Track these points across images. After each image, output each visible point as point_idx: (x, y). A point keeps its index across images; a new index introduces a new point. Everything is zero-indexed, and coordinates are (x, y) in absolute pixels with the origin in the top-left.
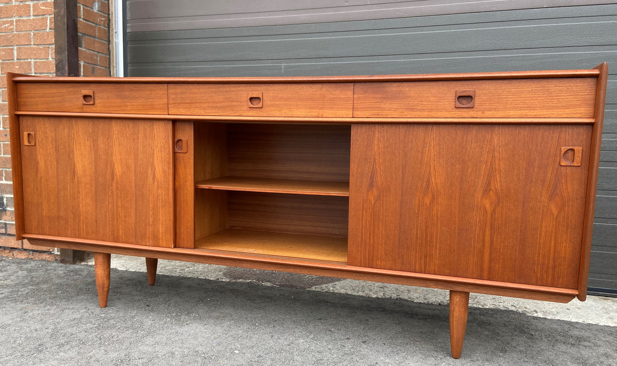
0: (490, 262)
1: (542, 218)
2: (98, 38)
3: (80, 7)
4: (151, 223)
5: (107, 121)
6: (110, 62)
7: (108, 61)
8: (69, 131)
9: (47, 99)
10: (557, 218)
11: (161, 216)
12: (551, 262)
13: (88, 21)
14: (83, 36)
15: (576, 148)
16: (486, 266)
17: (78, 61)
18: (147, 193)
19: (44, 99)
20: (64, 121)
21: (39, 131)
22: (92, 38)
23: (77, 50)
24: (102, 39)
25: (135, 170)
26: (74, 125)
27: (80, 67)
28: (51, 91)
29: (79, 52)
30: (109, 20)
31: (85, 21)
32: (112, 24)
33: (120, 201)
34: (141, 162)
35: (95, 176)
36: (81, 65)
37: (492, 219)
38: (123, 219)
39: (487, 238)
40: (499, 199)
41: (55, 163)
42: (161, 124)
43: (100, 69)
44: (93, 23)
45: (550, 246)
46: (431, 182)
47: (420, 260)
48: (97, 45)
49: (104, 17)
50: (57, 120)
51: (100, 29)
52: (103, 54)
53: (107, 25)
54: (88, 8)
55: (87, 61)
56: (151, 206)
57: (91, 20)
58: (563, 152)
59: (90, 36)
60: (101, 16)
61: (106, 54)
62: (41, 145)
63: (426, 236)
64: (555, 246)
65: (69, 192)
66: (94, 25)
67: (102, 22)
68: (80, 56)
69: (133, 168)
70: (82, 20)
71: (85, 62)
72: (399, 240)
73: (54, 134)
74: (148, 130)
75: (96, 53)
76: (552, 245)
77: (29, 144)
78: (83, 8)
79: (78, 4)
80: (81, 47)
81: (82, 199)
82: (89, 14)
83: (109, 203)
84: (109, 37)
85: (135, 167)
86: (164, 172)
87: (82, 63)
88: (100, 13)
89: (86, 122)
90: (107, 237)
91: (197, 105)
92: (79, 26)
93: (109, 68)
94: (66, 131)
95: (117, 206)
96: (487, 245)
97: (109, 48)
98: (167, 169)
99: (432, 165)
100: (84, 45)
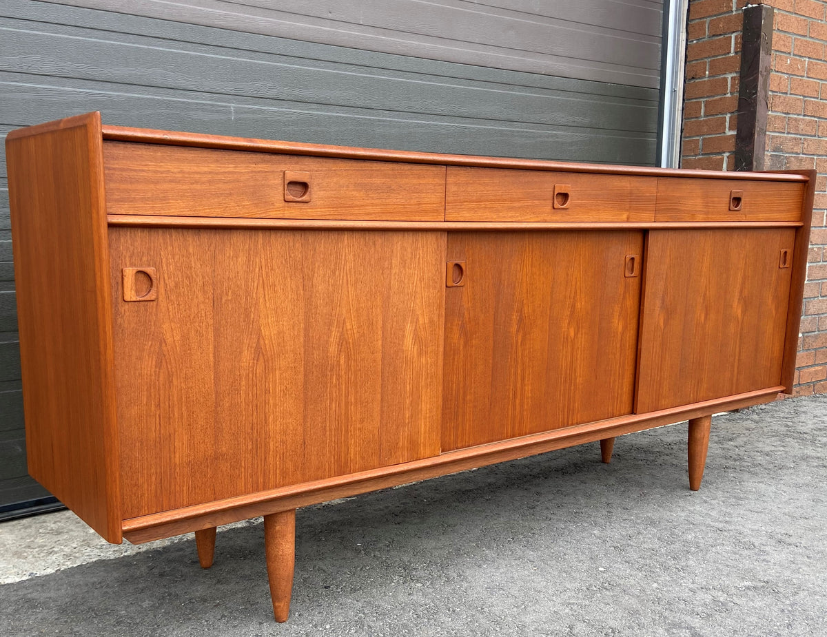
0: (737, 374)
1: (767, 320)
4: (407, 421)
5: (334, 236)
8: (249, 261)
9: (194, 186)
10: (775, 319)
11: (423, 404)
12: (769, 363)
15: (788, 250)
16: (735, 379)
18: (402, 366)
19: (185, 187)
20: (237, 238)
21: (168, 265)
25: (383, 326)
26: (260, 246)
28: (206, 169)
33: (353, 392)
34: (395, 310)
35: (305, 352)
37: (741, 329)
38: (358, 426)
39: (737, 350)
40: (746, 305)
41: (211, 335)
42: (431, 238)
45: (770, 349)
47: (694, 387)
50: (217, 238)
56: (408, 388)
62: (173, 297)
63: (700, 360)
64: (772, 347)
65: (243, 396)
69: (380, 323)
73: (209, 269)
74: (409, 250)
77: (138, 299)
81: (275, 405)
83: (331, 400)
85: (383, 324)
86: (431, 322)
89: (288, 238)
90: (325, 470)
91: (489, 204)
94: (242, 259)
95: (347, 403)
98: (436, 319)
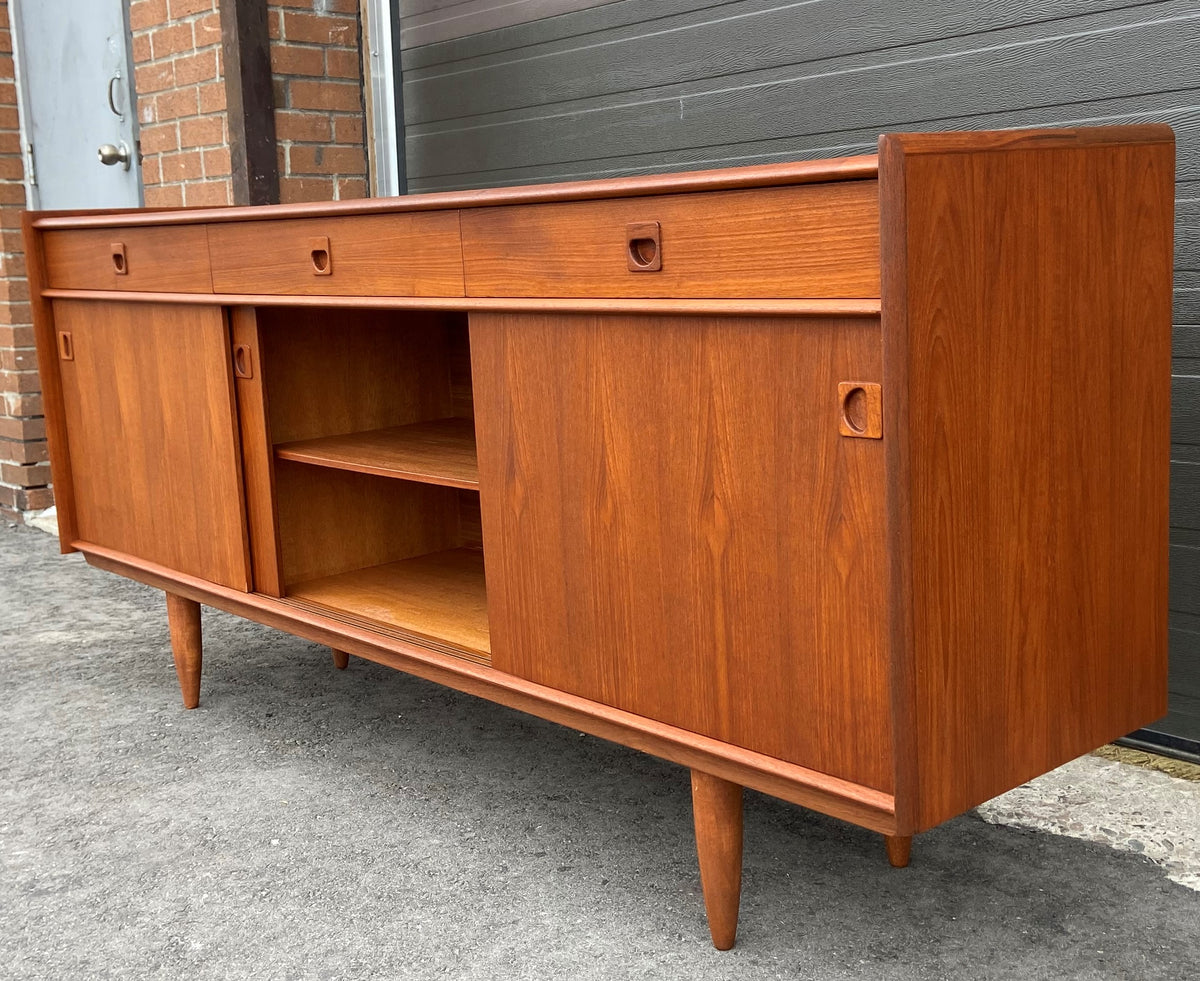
0: (731, 694)
1: (819, 582)
2: (331, 79)
3: (277, 15)
4: (215, 533)
6: (364, 128)
7: (359, 128)
8: (107, 330)
9: (77, 263)
10: (847, 585)
11: (226, 518)
12: (848, 714)
13: (301, 43)
14: (286, 82)
15: (867, 386)
16: (723, 704)
17: (274, 141)
18: (205, 466)
21: (75, 331)
22: (313, 82)
23: (271, 117)
24: (341, 79)
25: (186, 415)
27: (283, 155)
28: (80, 248)
29: (278, 122)
30: (360, 27)
31: (291, 46)
32: (366, 37)
33: (175, 481)
34: (193, 397)
35: (143, 426)
36: (283, 149)
37: (723, 578)
38: (183, 521)
39: (720, 629)
40: (731, 522)
41: (98, 396)
42: (210, 315)
43: (338, 151)
44: (315, 44)
45: (841, 665)
46: (607, 467)
47: (607, 672)
48: (327, 96)
49: (346, 23)
51: (335, 55)
52: (347, 112)
53: (355, 42)
54: (299, 13)
55: (300, 137)
56: (212, 495)
57: (309, 38)
58: (842, 398)
59: (308, 77)
60: (335, 23)
61: (354, 113)
62: (79, 359)
64: (851, 666)
65: (118, 459)
66: (320, 48)
67: (342, 37)
68: (281, 128)
69: (184, 410)
70: (283, 44)
71: (295, 142)
72: (568, 615)
73: (91, 337)
74: (195, 327)
75: (327, 115)
76: (846, 660)
77: (67, 357)
78: (285, 14)
79: (270, 10)
80: (284, 107)
81: (134, 475)
82: (303, 29)
84: (361, 70)
85: (187, 410)
87: (287, 146)
88: (334, 16)
92: (274, 60)
93: (365, 144)
94: (104, 329)
95: (173, 492)
96: (721, 648)
97: (362, 97)
98: (224, 416)
99: (606, 424)
100: (291, 102)
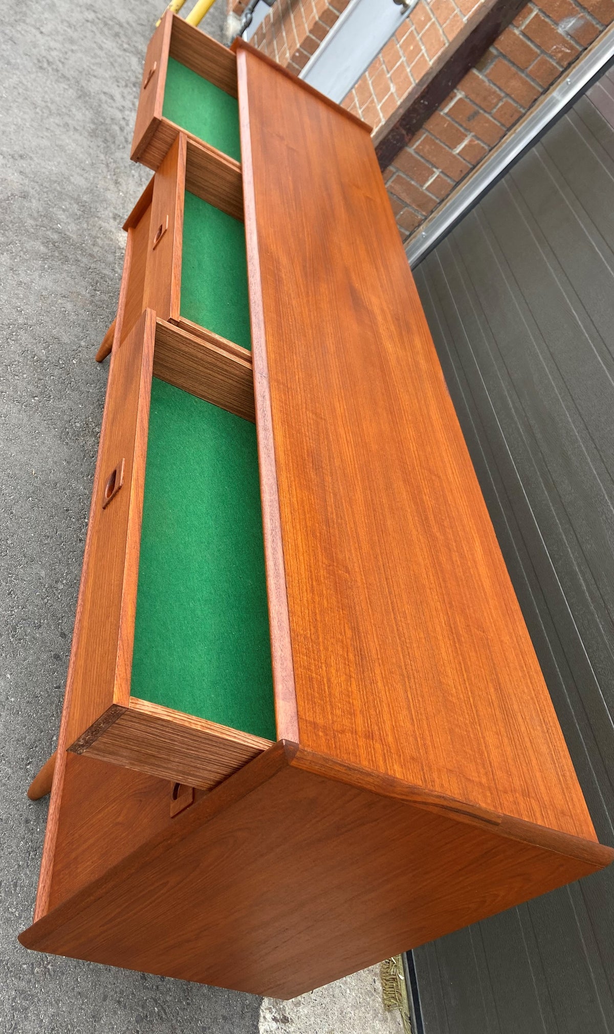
2: (527, 75)
3: (531, 11)
6: (518, 120)
7: (516, 117)
13: (529, 39)
14: (496, 57)
17: (454, 86)
22: (514, 69)
23: (466, 70)
24: (533, 80)
27: (452, 99)
29: (467, 77)
30: (577, 58)
31: (521, 37)
32: (574, 67)
36: (455, 95)
43: (488, 121)
44: (538, 47)
48: (514, 83)
49: (571, 48)
51: (544, 62)
52: (517, 102)
53: (565, 64)
54: (547, 20)
55: (473, 96)
57: (538, 41)
59: (514, 64)
60: (564, 42)
61: (522, 106)
66: (538, 51)
67: (560, 55)
68: (467, 81)
70: (517, 32)
71: (466, 97)
75: (503, 95)
78: (537, 15)
79: (530, 5)
80: (480, 70)
82: (540, 30)
84: (552, 84)
87: (459, 95)
88: (568, 38)
92: (502, 38)
93: (509, 129)
97: (536, 100)
100: (488, 71)
